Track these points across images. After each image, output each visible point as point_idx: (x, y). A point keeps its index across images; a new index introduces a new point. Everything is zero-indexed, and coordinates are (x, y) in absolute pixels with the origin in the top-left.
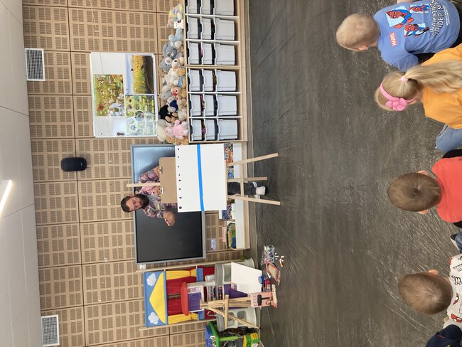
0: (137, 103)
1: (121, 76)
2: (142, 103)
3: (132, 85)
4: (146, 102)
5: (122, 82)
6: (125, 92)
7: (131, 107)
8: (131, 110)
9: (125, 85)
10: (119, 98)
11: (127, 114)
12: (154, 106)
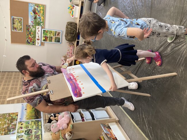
0: (27, 125)
1: (17, 113)
2: (31, 124)
3: (25, 116)
4: (35, 123)
5: (17, 115)
6: (19, 120)
7: (21, 128)
8: (21, 130)
9: (19, 117)
10: (13, 124)
11: (18, 132)
12: (41, 125)
